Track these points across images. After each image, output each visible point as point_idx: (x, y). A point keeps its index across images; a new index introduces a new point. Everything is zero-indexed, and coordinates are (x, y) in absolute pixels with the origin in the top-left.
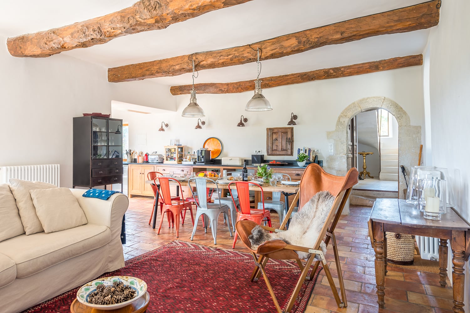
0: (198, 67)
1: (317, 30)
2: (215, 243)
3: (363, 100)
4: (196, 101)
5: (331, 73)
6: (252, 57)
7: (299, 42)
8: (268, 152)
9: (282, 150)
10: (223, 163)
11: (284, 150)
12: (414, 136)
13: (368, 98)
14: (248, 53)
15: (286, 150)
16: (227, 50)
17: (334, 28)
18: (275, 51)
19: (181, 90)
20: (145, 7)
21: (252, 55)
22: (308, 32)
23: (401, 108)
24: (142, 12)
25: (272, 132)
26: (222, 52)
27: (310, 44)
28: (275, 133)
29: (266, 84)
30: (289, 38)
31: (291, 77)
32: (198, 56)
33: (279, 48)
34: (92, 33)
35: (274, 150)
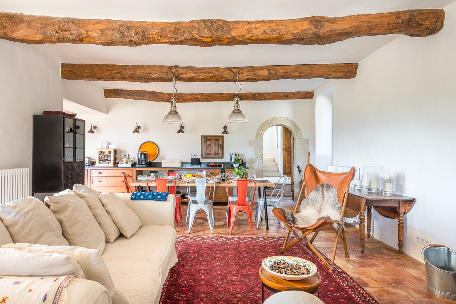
0: (178, 78)
1: (283, 67)
2: (212, 233)
3: (274, 118)
4: (176, 109)
5: (256, 96)
6: (230, 78)
7: (270, 74)
8: (202, 156)
9: (215, 154)
10: (163, 165)
11: (216, 154)
12: (305, 146)
13: (277, 117)
14: (227, 74)
15: (218, 154)
16: (208, 69)
17: (295, 68)
18: (250, 76)
19: (117, 94)
20: (206, 27)
21: (231, 77)
22: (277, 67)
23: (297, 126)
24: (201, 30)
25: (206, 139)
26: (202, 69)
27: (277, 76)
28: (209, 140)
29: (205, 98)
30: (262, 69)
31: (226, 95)
32: (177, 69)
33: (253, 75)
34: (133, 35)
35: (208, 154)
